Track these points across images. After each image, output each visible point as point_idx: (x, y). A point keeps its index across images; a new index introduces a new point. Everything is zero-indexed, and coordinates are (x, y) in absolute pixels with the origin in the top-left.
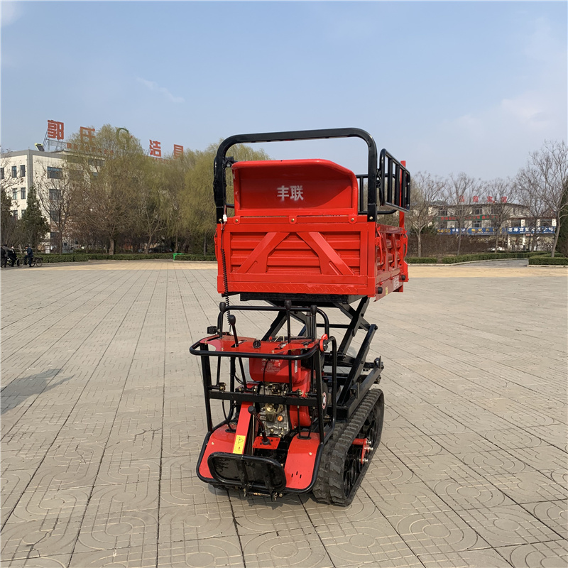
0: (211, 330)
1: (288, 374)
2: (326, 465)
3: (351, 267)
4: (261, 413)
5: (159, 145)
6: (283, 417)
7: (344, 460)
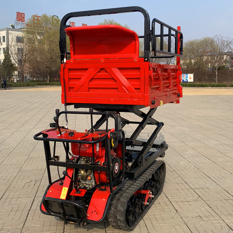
0: (52, 125)
2: (116, 206)
3: (136, 89)
4: (79, 174)
6: (91, 177)
7: (126, 204)
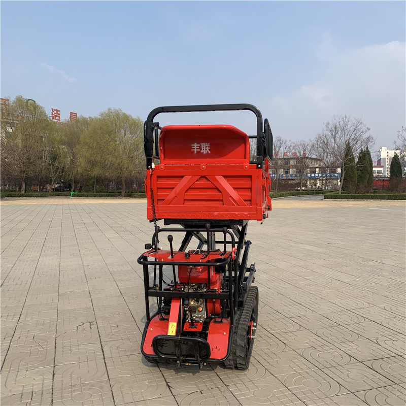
0: (148, 246)
1: (207, 277)
3: (245, 200)
5: (58, 112)
6: (202, 308)
7: (246, 337)
